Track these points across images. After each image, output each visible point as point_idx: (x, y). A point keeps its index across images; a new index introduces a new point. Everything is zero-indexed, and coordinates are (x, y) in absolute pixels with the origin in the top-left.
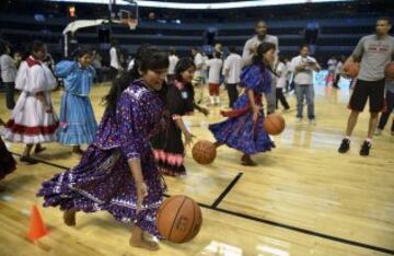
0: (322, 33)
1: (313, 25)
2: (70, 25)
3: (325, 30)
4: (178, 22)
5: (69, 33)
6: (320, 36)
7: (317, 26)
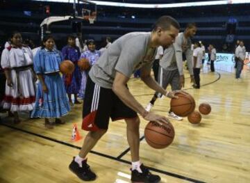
0: (240, 26)
1: (233, 20)
2: (46, 20)
3: (241, 24)
4: (133, 17)
5: (45, 25)
6: (238, 28)
7: (235, 20)
